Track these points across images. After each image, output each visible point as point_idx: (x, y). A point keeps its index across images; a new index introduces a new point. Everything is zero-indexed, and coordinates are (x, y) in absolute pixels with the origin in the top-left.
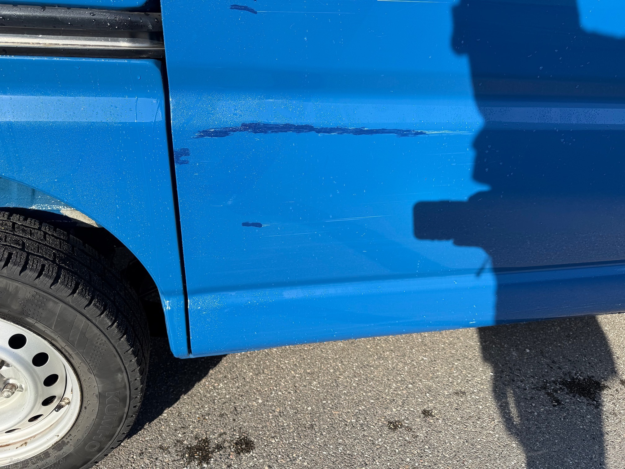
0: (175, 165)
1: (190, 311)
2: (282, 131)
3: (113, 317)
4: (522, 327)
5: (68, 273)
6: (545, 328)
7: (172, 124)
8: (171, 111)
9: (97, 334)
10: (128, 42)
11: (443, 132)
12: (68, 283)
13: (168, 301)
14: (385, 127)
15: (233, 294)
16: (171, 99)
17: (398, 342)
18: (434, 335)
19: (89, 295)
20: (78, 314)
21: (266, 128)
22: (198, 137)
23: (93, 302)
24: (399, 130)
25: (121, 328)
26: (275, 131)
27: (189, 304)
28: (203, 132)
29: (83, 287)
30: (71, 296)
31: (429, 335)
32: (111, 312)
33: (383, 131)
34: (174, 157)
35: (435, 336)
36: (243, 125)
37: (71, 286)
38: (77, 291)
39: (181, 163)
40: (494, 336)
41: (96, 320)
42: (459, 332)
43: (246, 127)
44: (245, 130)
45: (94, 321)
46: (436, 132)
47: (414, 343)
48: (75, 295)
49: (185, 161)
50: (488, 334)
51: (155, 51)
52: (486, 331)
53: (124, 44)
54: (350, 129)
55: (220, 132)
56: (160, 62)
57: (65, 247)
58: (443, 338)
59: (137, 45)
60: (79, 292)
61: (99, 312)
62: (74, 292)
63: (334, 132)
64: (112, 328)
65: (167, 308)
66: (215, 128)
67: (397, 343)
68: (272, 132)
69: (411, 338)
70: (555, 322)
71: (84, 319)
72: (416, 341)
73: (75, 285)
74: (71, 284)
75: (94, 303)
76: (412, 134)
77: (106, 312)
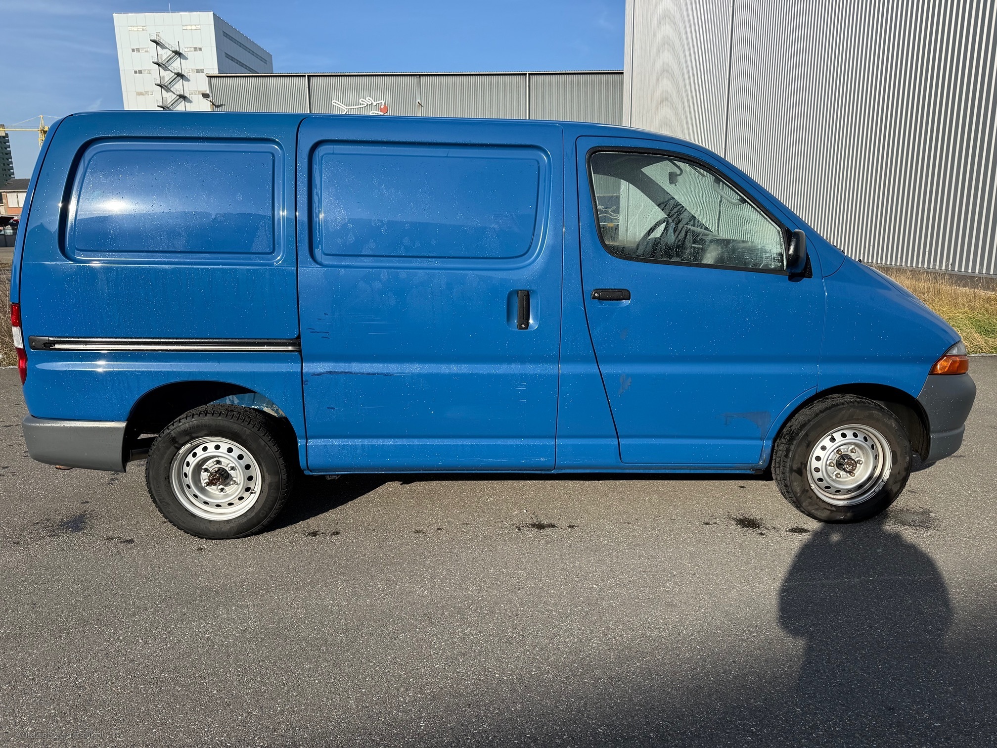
7: (303, 372)
8: (303, 368)
10: (291, 347)
16: (303, 364)
22: (311, 376)
26: (338, 374)
28: (313, 374)
34: (303, 383)
49: (307, 384)
51: (299, 350)
59: (294, 348)
63: (359, 374)
65: (299, 444)
66: (317, 373)
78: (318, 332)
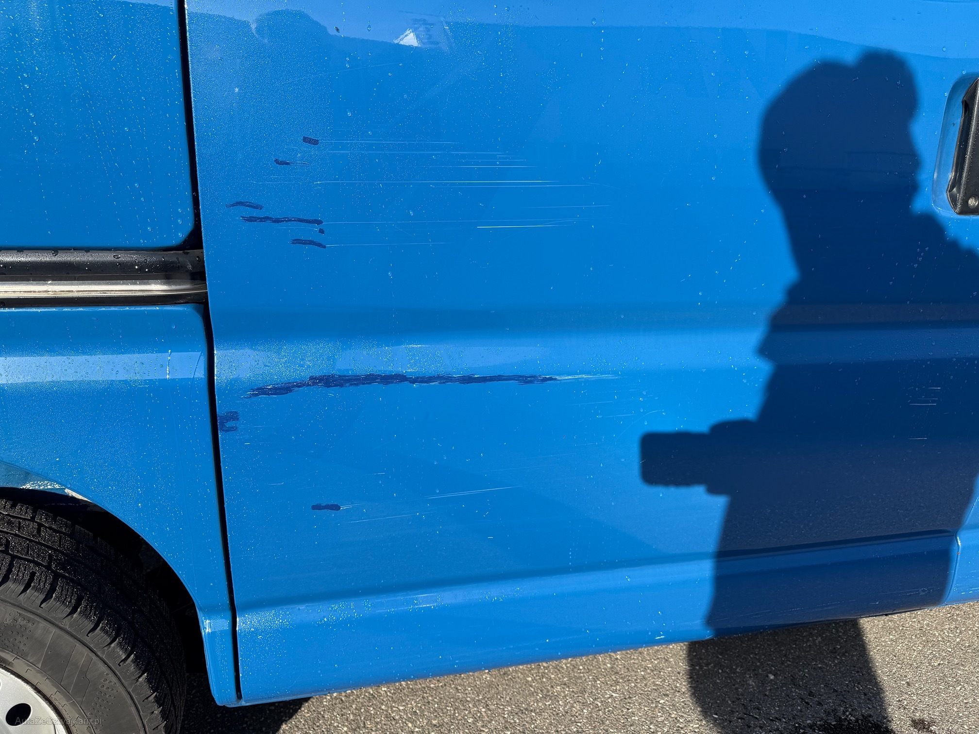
0: (219, 433)
1: (240, 635)
2: (363, 384)
3: (128, 646)
4: (764, 639)
5: (68, 584)
6: (799, 639)
7: (215, 381)
8: (215, 365)
9: (104, 672)
10: (162, 284)
11: (580, 376)
12: (66, 597)
13: (208, 621)
14: (501, 373)
15: (302, 607)
16: (215, 352)
17: (576, 670)
18: (630, 657)
19: (95, 615)
20: (78, 644)
21: (342, 380)
22: (250, 397)
23: (101, 625)
24: (520, 376)
25: (139, 662)
26: (355, 384)
27: (238, 625)
28: (258, 389)
29: (87, 603)
30: (69, 617)
31: (623, 656)
32: (126, 639)
33: (499, 378)
34: (218, 424)
35: (632, 657)
36: (311, 378)
37: (70, 602)
38: (79, 610)
39: (226, 430)
40: (720, 655)
41: (103, 653)
42: (668, 649)
43: (315, 381)
44: (314, 384)
45: (99, 654)
46: (570, 377)
47: (599, 670)
48: (75, 615)
49: (233, 427)
50: (711, 651)
51: (195, 294)
52: (709, 648)
53: (157, 288)
54: (455, 377)
55: (279, 389)
56: (202, 306)
57: (67, 544)
58: (644, 660)
59: (174, 287)
60: (81, 611)
61: (109, 640)
62: (74, 611)
63: (434, 382)
64: (127, 663)
65: (207, 631)
66: (274, 384)
67: (574, 672)
68: (351, 385)
69: (595, 663)
70: (814, 629)
71: (86, 651)
72: (602, 667)
73: (77, 600)
74: (71, 600)
75: (102, 627)
76: (538, 381)
77: (119, 640)
78: (277, 221)
